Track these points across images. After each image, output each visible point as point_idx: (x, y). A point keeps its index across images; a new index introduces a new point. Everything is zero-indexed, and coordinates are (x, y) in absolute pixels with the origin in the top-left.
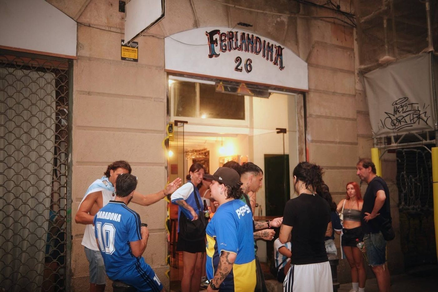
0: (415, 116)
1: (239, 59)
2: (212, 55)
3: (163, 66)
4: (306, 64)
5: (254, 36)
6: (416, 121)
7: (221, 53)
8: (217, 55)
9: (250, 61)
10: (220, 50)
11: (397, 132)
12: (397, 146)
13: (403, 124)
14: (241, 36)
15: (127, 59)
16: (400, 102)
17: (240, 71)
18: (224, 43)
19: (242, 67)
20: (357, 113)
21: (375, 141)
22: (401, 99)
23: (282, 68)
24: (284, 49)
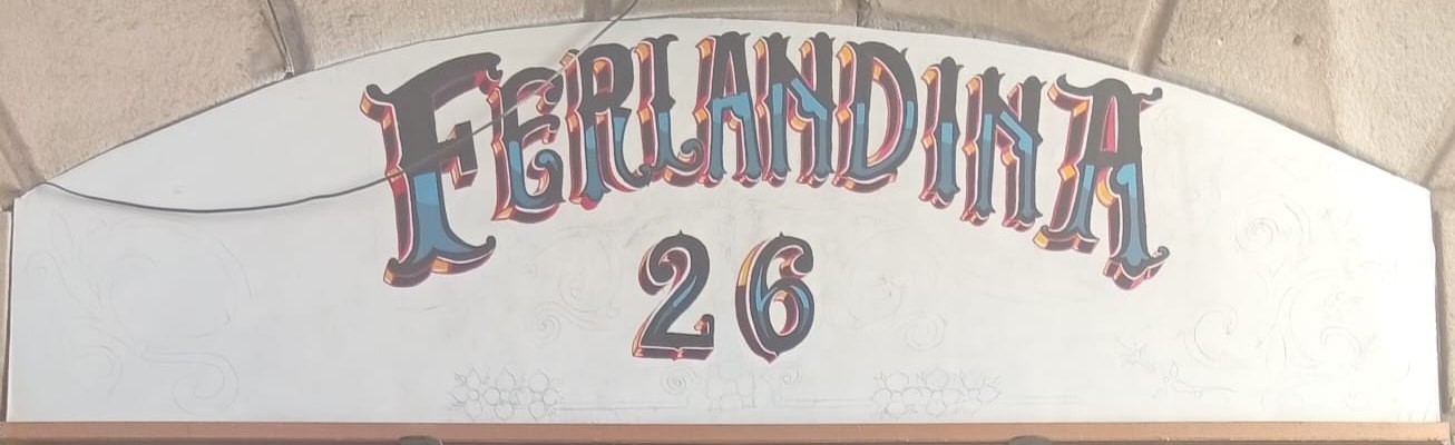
1: (678, 259)
2: (421, 255)
4: (1416, 200)
5: (836, 47)
7: (509, 232)
8: (470, 257)
9: (787, 255)
10: (499, 210)
14: (704, 63)
17: (687, 355)
18: (529, 154)
19: (708, 319)
23: (1136, 270)
24: (1156, 105)
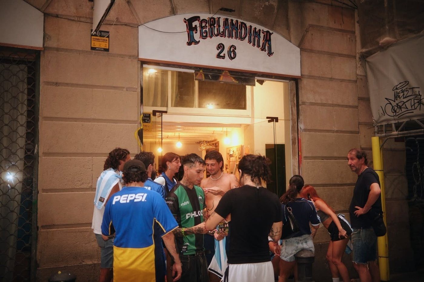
0: (416, 101)
1: (221, 46)
2: (191, 42)
3: (137, 55)
4: (299, 49)
5: (239, 22)
6: (417, 107)
7: (201, 40)
8: (197, 43)
9: (233, 47)
10: (200, 37)
11: (399, 119)
12: (398, 135)
13: (403, 110)
14: (224, 22)
15: (97, 48)
16: (400, 87)
17: (222, 58)
18: (204, 30)
19: (224, 54)
20: (358, 100)
21: (376, 129)
22: (402, 83)
23: (270, 54)
24: (273, 34)
